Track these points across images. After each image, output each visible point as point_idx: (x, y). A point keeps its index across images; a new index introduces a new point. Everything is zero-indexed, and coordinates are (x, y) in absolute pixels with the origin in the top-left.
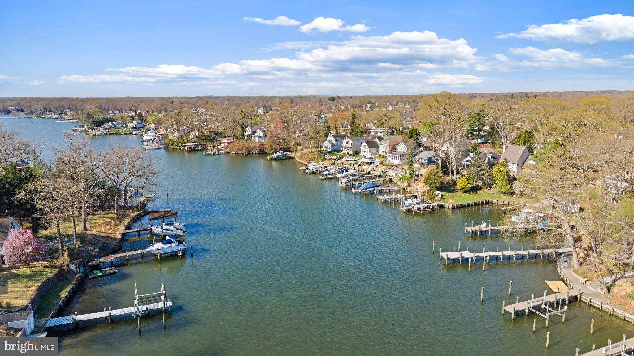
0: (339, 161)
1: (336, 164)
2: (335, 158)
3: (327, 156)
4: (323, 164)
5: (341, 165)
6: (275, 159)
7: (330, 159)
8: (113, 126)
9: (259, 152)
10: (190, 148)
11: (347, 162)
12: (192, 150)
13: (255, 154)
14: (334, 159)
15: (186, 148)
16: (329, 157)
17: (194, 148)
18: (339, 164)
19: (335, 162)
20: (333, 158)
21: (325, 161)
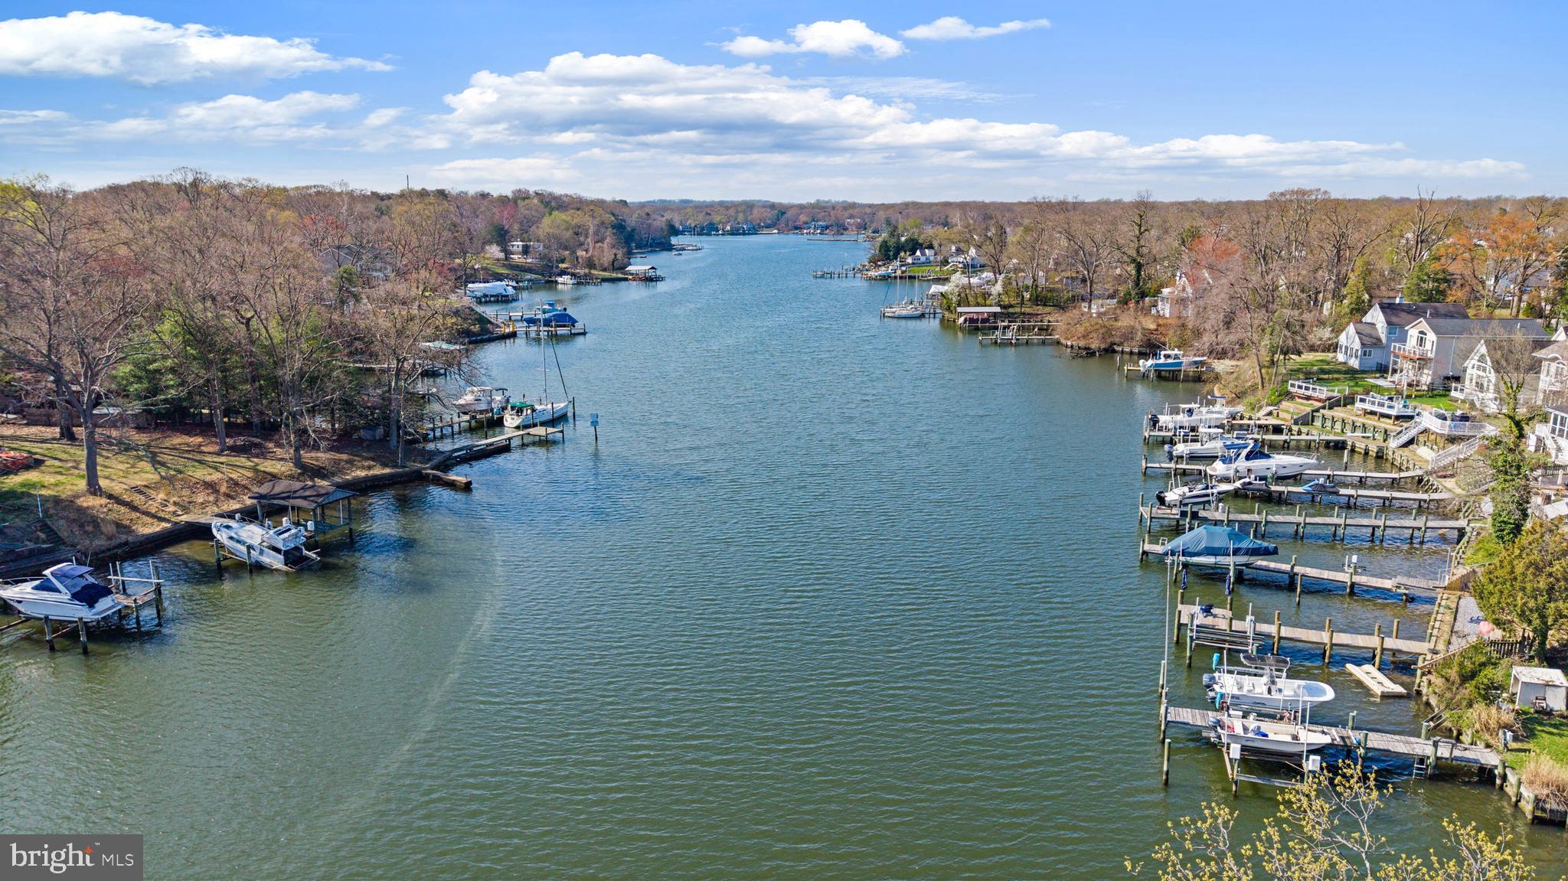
0: (1338, 413)
1: (1318, 423)
2: (1323, 397)
3: (1297, 383)
4: (1270, 414)
5: (1338, 426)
6: (1144, 376)
7: (1308, 398)
8: (923, 259)
9: (1143, 350)
10: (972, 320)
11: (1360, 421)
12: (975, 326)
13: (1131, 353)
14: (1319, 400)
15: (961, 320)
16: (1303, 391)
17: (984, 321)
18: (1329, 424)
19: (1317, 411)
20: (1316, 395)
21: (1285, 404)
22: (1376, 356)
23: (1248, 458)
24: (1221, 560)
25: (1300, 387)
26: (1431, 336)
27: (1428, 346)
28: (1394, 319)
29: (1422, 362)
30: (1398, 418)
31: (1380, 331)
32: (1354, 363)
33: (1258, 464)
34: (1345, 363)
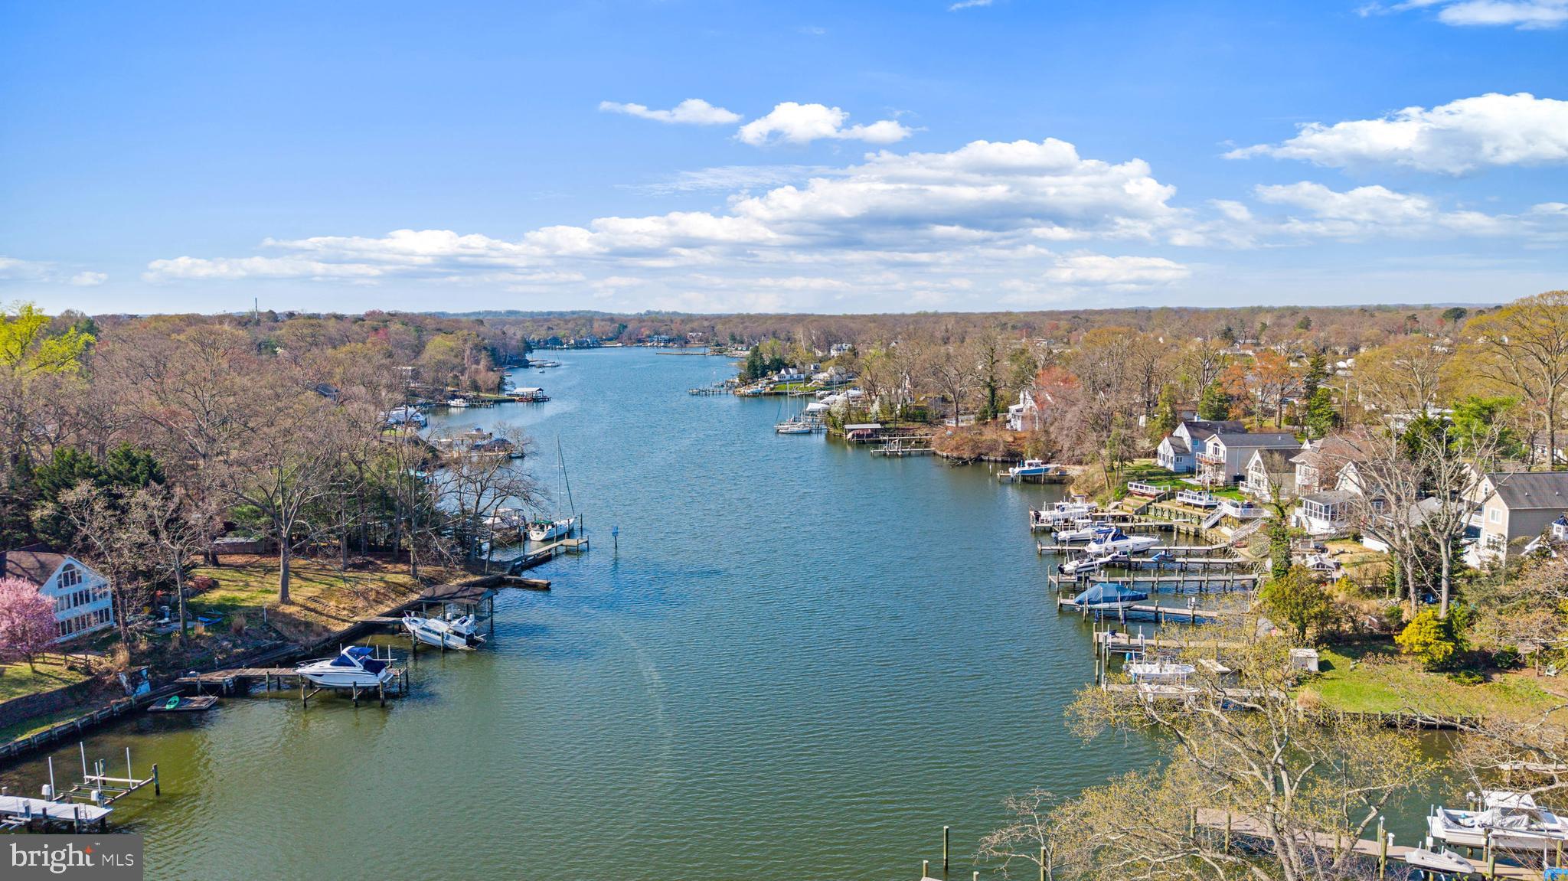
0: (1165, 505)
1: (1152, 513)
2: (1154, 493)
3: (1134, 484)
4: (1117, 507)
5: (1166, 515)
7: (1143, 495)
9: (1005, 458)
10: (858, 436)
11: (1181, 510)
12: (863, 441)
13: (996, 461)
14: (1151, 496)
15: (850, 435)
16: (1138, 490)
17: (869, 436)
18: (1159, 513)
19: (1151, 504)
20: (1148, 492)
21: (1127, 500)
22: (1185, 462)
23: (1113, 539)
24: (1113, 605)
25: (1136, 487)
26: (1222, 447)
27: (1221, 454)
28: (1196, 434)
29: (1218, 466)
30: (1206, 507)
31: (1186, 442)
32: (1171, 467)
33: (1120, 543)
34: (1164, 467)
